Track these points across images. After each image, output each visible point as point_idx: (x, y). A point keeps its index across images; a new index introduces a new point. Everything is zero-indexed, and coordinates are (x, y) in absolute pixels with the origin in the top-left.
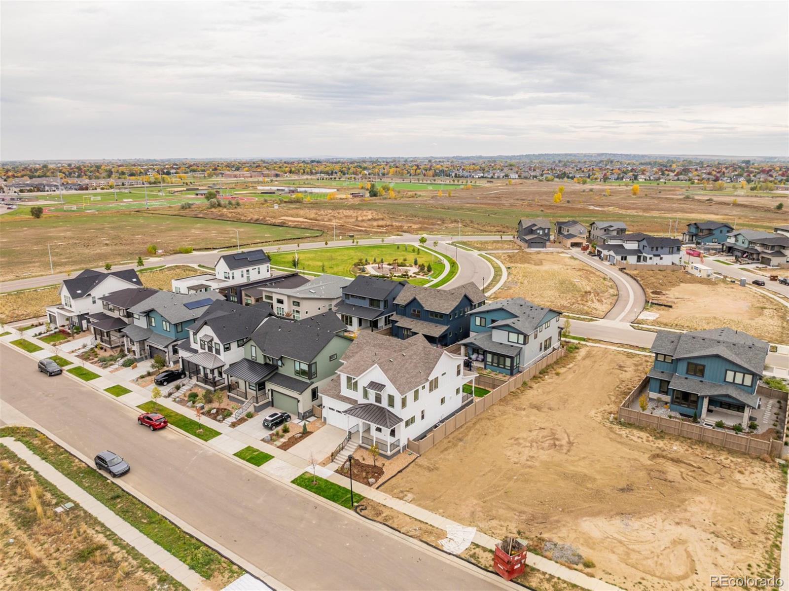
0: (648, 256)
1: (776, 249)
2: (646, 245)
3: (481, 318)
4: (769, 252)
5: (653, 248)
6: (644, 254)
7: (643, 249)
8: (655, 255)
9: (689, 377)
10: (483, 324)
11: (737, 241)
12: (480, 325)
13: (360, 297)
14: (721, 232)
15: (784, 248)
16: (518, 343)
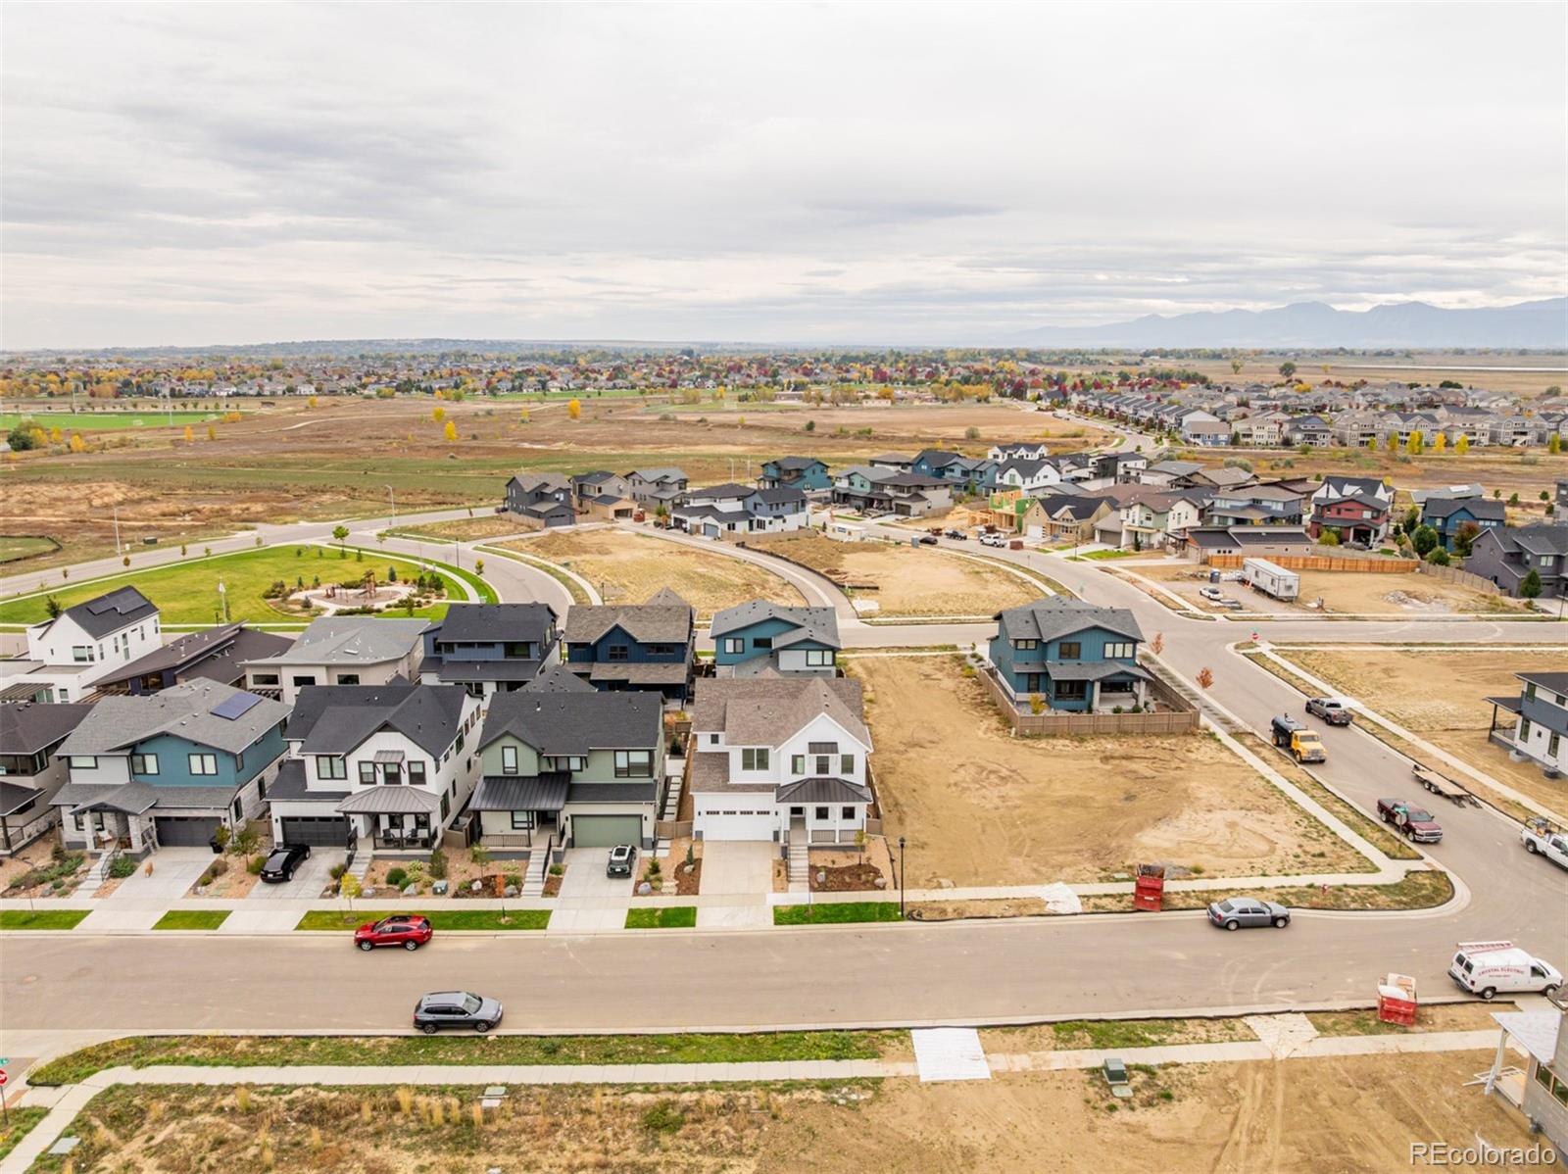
0: (767, 520)
1: (913, 490)
2: (761, 501)
3: (735, 640)
4: (906, 495)
5: (771, 505)
6: (758, 517)
7: (755, 508)
8: (776, 517)
9: (1063, 661)
10: (739, 649)
11: (851, 484)
12: (735, 652)
13: (482, 645)
14: (814, 472)
15: (922, 488)
16: (823, 665)
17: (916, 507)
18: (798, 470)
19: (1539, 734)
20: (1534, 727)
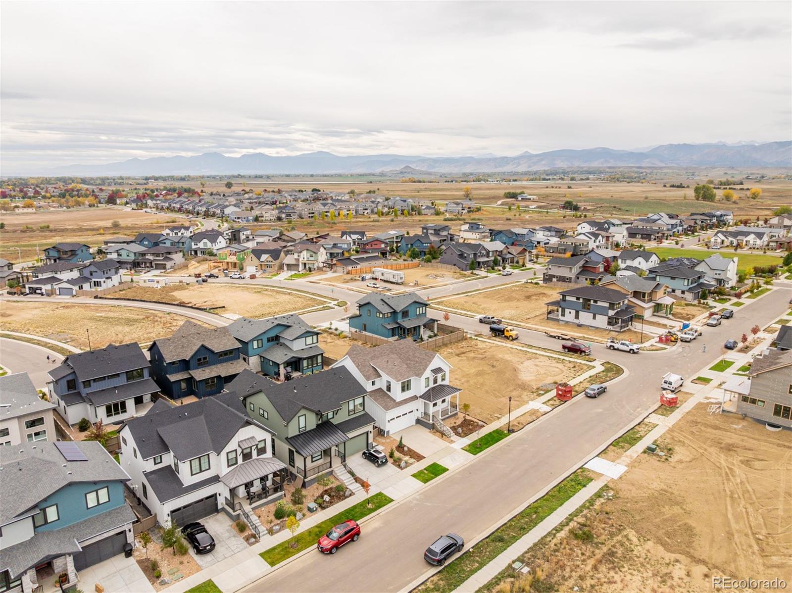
0: (102, 280)
1: (165, 255)
3: (258, 341)
4: (161, 258)
5: (104, 272)
6: (94, 280)
7: (91, 274)
8: (107, 278)
9: (403, 320)
10: (260, 346)
11: (119, 255)
12: (258, 348)
15: (169, 253)
16: (313, 343)
17: (169, 264)
18: (71, 251)
19: (570, 313)
20: (567, 311)
